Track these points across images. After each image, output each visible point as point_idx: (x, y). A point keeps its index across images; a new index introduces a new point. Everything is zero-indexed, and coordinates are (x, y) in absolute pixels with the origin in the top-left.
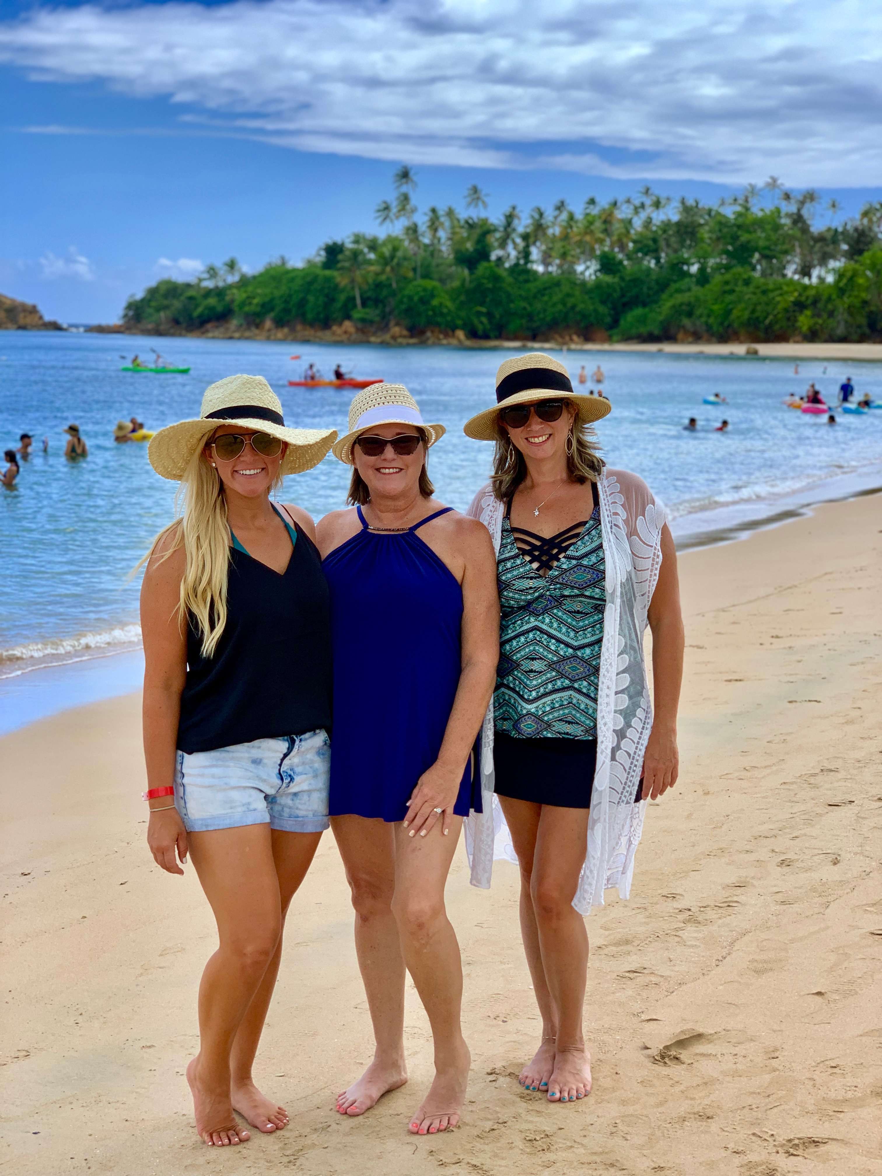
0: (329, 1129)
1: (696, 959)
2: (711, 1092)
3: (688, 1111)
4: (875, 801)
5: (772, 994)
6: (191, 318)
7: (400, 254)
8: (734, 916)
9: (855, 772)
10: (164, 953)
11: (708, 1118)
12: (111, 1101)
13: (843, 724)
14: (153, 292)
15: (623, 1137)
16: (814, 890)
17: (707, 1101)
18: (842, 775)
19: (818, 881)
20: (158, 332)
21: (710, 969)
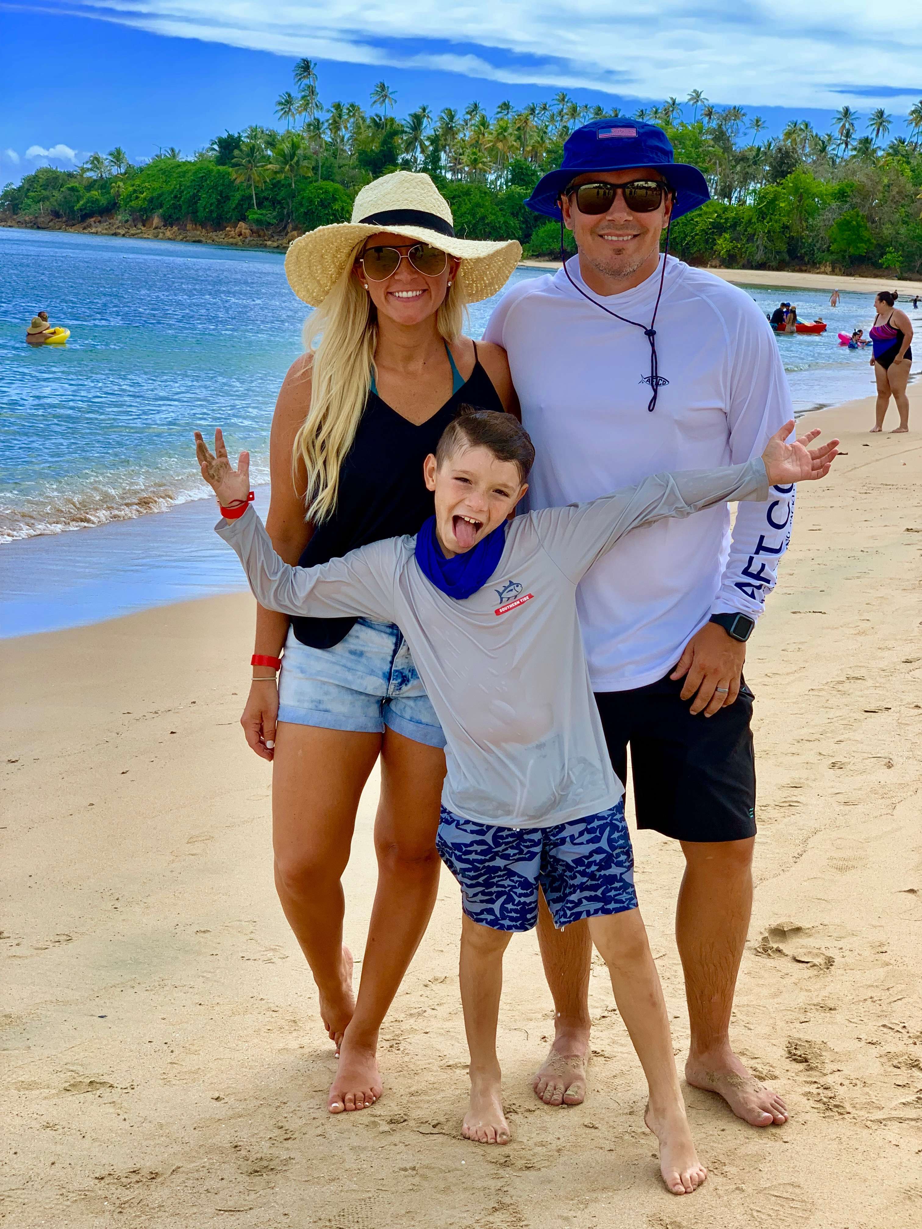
0: (425, 1014)
1: (772, 856)
2: (827, 984)
3: (807, 1002)
4: (912, 708)
5: (862, 890)
6: (72, 211)
7: (300, 152)
8: (798, 815)
9: (883, 680)
10: (191, 840)
11: (831, 1009)
12: (177, 985)
13: (855, 634)
14: (31, 181)
15: (745, 1026)
16: (874, 791)
17: (824, 993)
18: (870, 683)
19: (876, 783)
20: (36, 226)
21: (788, 865)
